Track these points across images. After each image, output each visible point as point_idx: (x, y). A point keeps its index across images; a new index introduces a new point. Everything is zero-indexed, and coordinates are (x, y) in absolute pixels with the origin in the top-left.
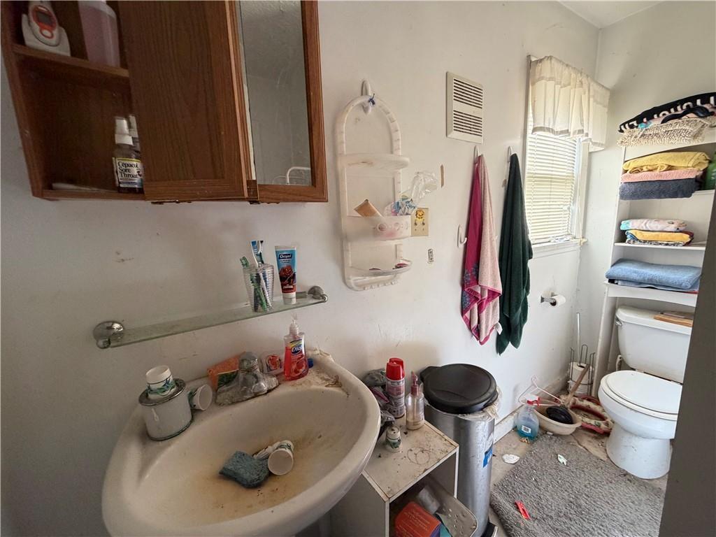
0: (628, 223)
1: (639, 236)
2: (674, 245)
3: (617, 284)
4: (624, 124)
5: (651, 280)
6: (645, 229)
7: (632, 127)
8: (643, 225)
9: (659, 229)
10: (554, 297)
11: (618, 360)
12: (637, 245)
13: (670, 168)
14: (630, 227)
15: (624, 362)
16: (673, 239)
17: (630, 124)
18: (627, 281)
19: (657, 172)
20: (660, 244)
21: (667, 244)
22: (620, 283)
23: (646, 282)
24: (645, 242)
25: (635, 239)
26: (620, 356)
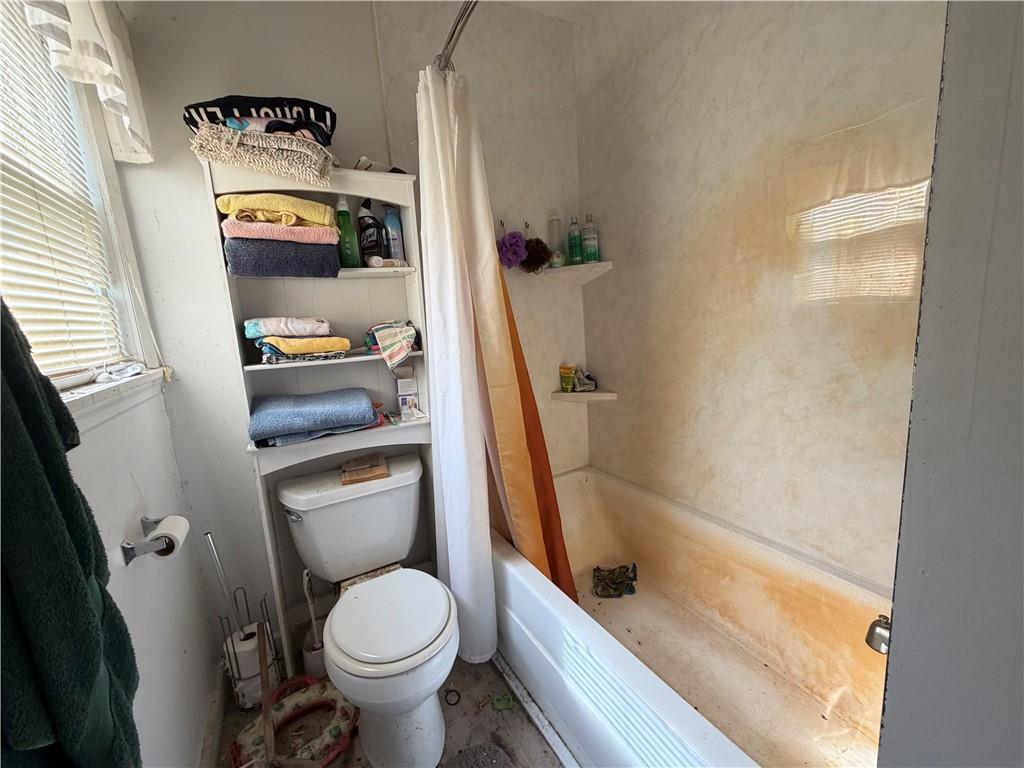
0: (257, 324)
1: (284, 346)
2: (335, 357)
3: (274, 445)
4: (196, 107)
5: (325, 421)
6: (287, 333)
7: (213, 118)
8: (282, 326)
9: (308, 332)
10: (160, 531)
11: (306, 579)
12: (284, 364)
13: (300, 222)
14: (264, 331)
15: (316, 576)
16: (332, 347)
17: (210, 109)
18: (291, 435)
19: (283, 225)
20: (318, 358)
21: (326, 358)
22: (279, 442)
23: (319, 427)
24: (295, 357)
25: (277, 353)
26: (306, 571)
